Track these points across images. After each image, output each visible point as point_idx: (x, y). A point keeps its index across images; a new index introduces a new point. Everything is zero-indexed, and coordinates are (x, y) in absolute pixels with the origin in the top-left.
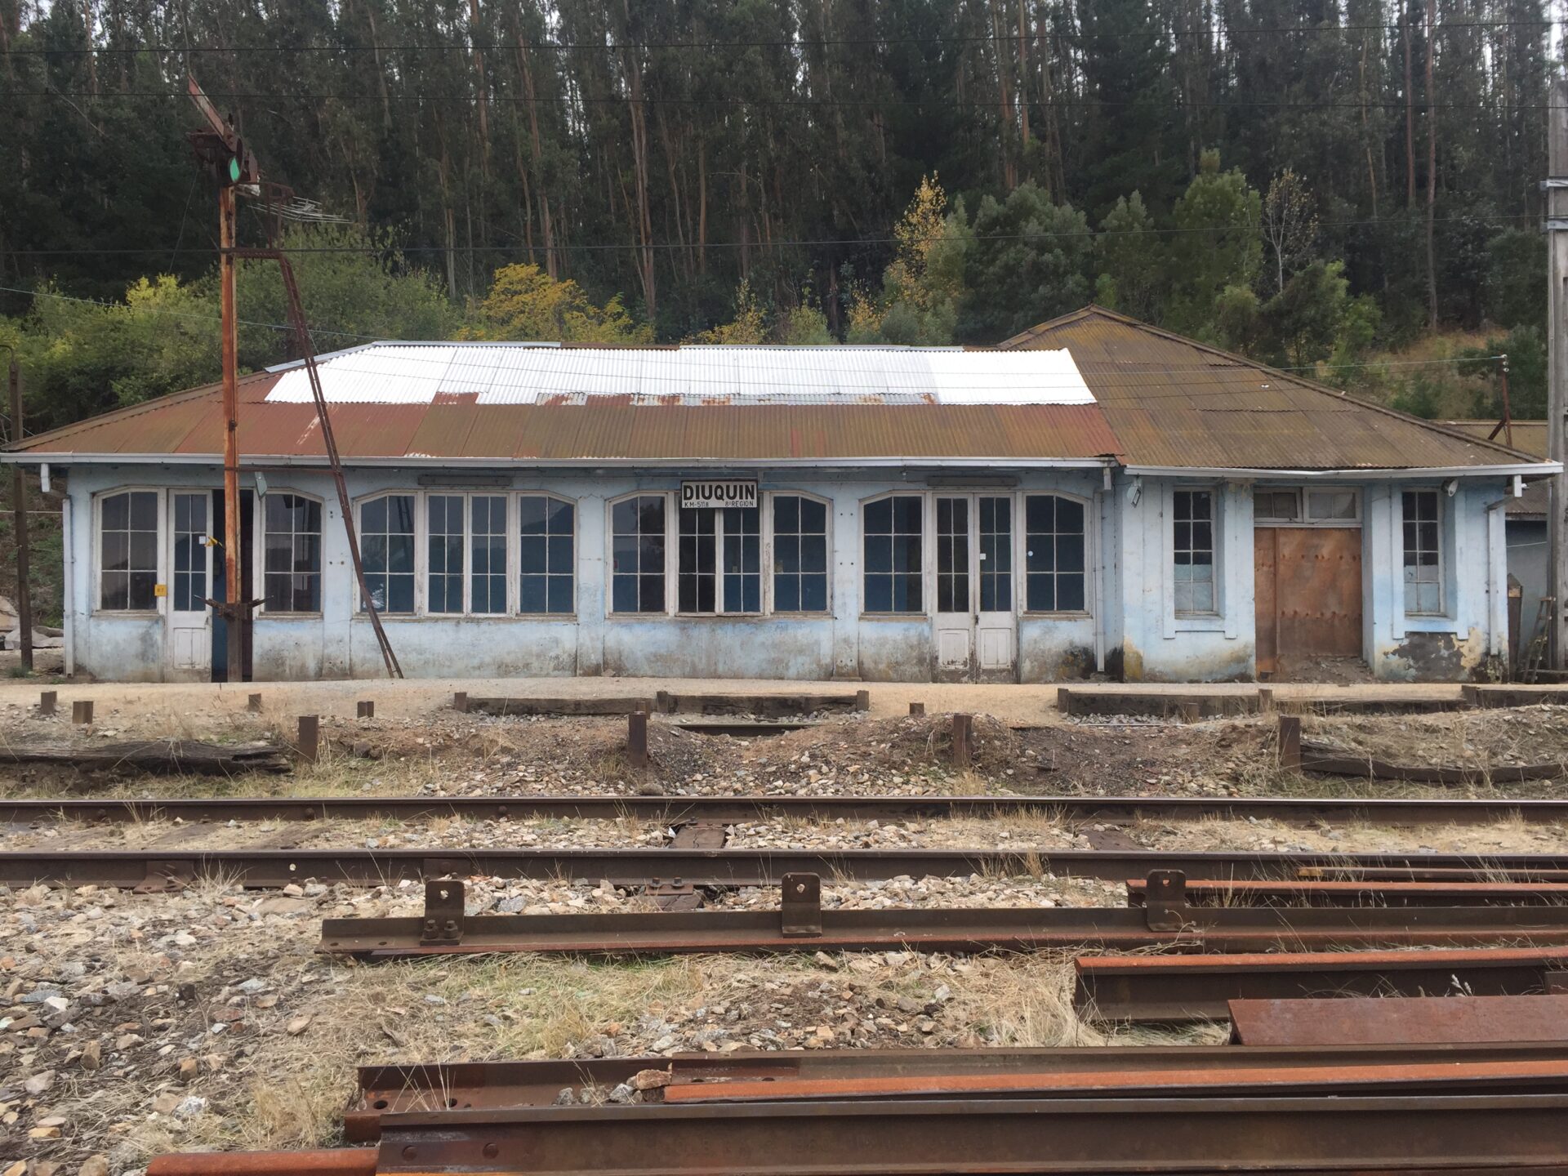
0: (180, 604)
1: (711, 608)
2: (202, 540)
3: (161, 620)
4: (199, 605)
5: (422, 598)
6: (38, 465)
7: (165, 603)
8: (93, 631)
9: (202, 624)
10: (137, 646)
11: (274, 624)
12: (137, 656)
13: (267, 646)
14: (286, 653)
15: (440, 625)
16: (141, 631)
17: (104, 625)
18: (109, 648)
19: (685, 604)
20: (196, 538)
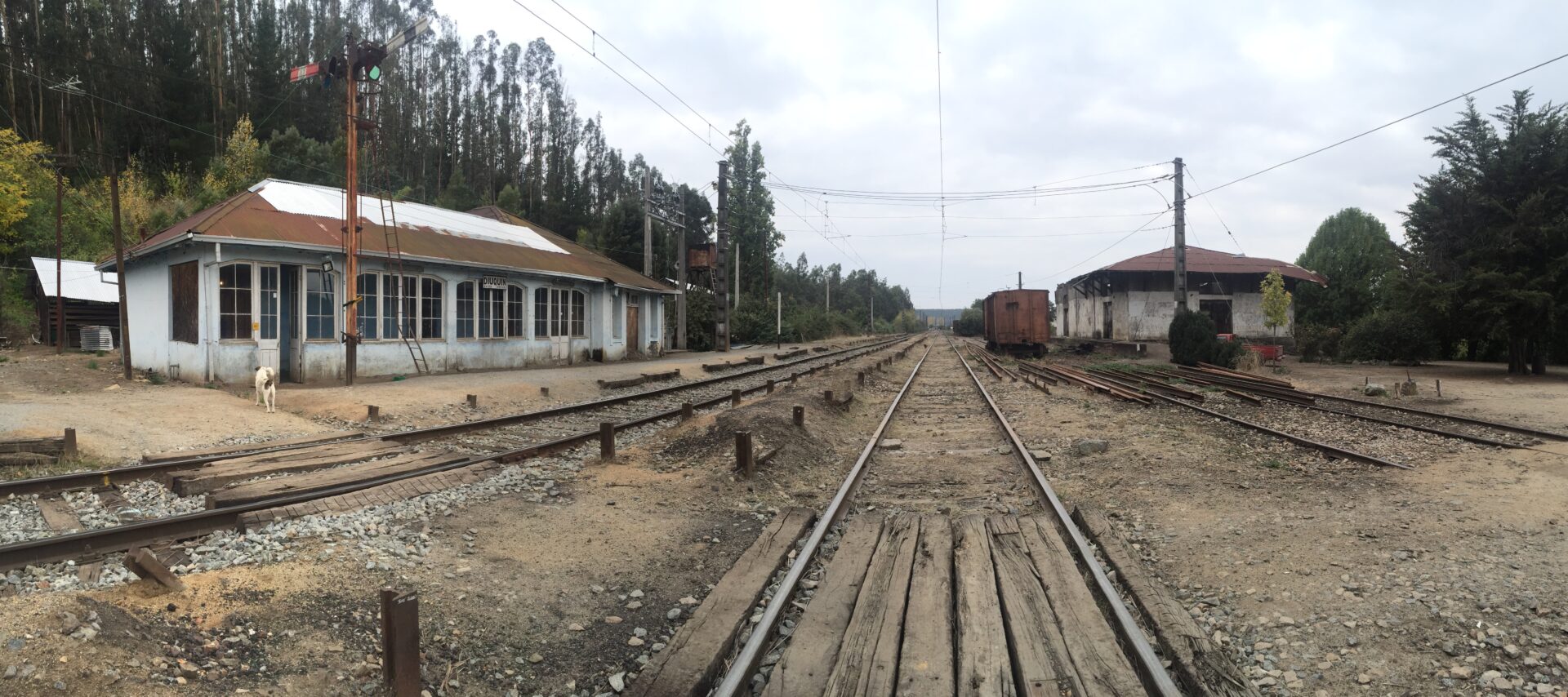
0: (264, 336)
1: (488, 335)
2: (275, 296)
3: (257, 345)
4: (274, 336)
5: (380, 331)
6: (215, 243)
7: (256, 334)
8: (222, 353)
9: (275, 347)
10: (245, 362)
11: (317, 346)
12: (246, 368)
13: (313, 359)
14: (322, 363)
15: (392, 346)
16: (249, 352)
17: (228, 349)
18: (230, 363)
19: (481, 335)
20: (272, 294)
